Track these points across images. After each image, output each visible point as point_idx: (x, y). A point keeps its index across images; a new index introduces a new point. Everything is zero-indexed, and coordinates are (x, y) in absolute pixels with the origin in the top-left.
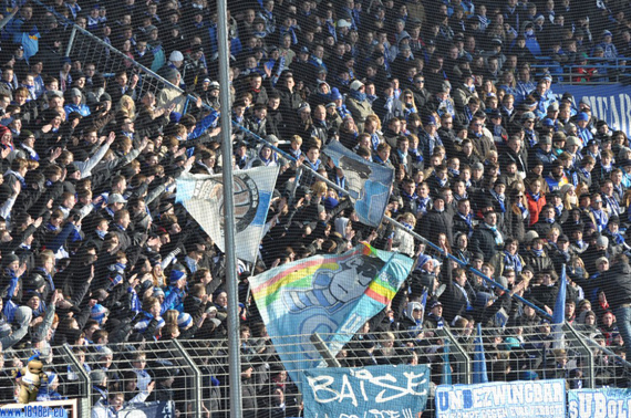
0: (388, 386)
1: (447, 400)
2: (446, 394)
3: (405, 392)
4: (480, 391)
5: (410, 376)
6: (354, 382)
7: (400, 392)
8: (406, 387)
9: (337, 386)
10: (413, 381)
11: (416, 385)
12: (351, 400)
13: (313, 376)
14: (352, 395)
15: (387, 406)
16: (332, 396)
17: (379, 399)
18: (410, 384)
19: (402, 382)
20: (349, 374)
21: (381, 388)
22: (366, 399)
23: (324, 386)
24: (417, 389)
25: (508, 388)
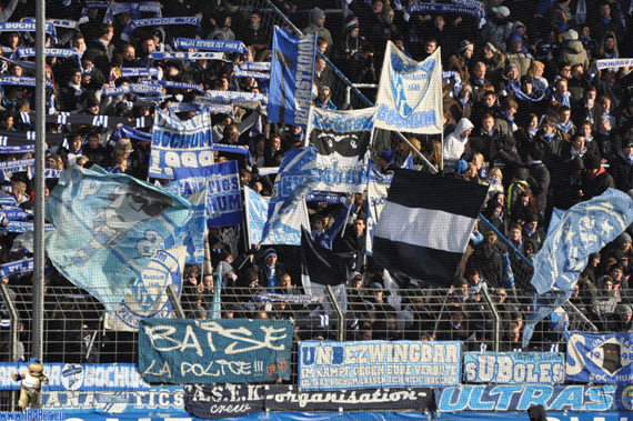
0: (242, 339)
1: (312, 355)
2: (312, 350)
3: (261, 345)
4: (354, 349)
5: (269, 331)
6: (201, 334)
7: (255, 345)
8: (263, 341)
9: (180, 336)
10: (272, 335)
11: (275, 339)
12: (195, 350)
13: (152, 326)
14: (196, 344)
15: (238, 357)
16: (171, 344)
17: (229, 350)
18: (268, 338)
19: (260, 336)
20: (193, 325)
21: (233, 341)
22: (213, 349)
23: (165, 335)
24: (275, 343)
25: (390, 347)
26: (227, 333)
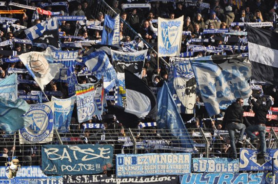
0: (90, 154)
1: (122, 161)
2: (122, 158)
3: (98, 156)
4: (142, 157)
5: (102, 150)
6: (70, 152)
7: (96, 156)
8: (99, 154)
9: (61, 153)
10: (104, 152)
11: (105, 153)
12: (68, 159)
13: (47, 148)
14: (68, 157)
15: (87, 162)
16: (57, 157)
17: (84, 159)
18: (102, 153)
19: (98, 152)
20: (67, 148)
21: (85, 155)
22: (76, 159)
23: (53, 152)
24: (105, 155)
25: (158, 156)
26: (83, 151)
